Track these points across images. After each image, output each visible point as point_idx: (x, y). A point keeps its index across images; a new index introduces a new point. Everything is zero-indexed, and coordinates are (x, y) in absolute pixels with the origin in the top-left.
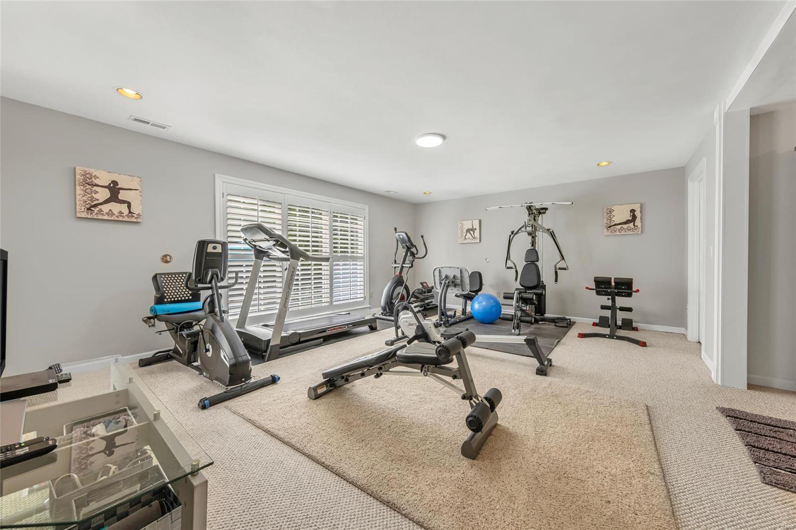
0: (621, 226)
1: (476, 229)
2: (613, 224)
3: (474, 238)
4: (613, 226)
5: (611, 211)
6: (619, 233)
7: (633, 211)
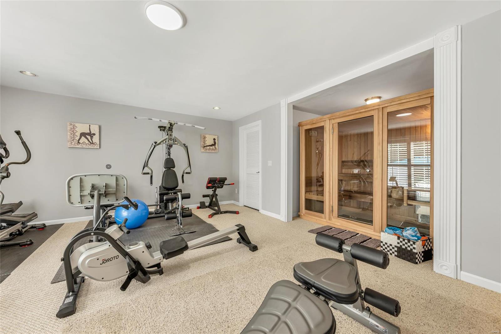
0: (209, 147)
1: (94, 134)
2: (206, 145)
3: (92, 143)
4: (206, 146)
5: (205, 138)
6: (208, 151)
7: (214, 139)
